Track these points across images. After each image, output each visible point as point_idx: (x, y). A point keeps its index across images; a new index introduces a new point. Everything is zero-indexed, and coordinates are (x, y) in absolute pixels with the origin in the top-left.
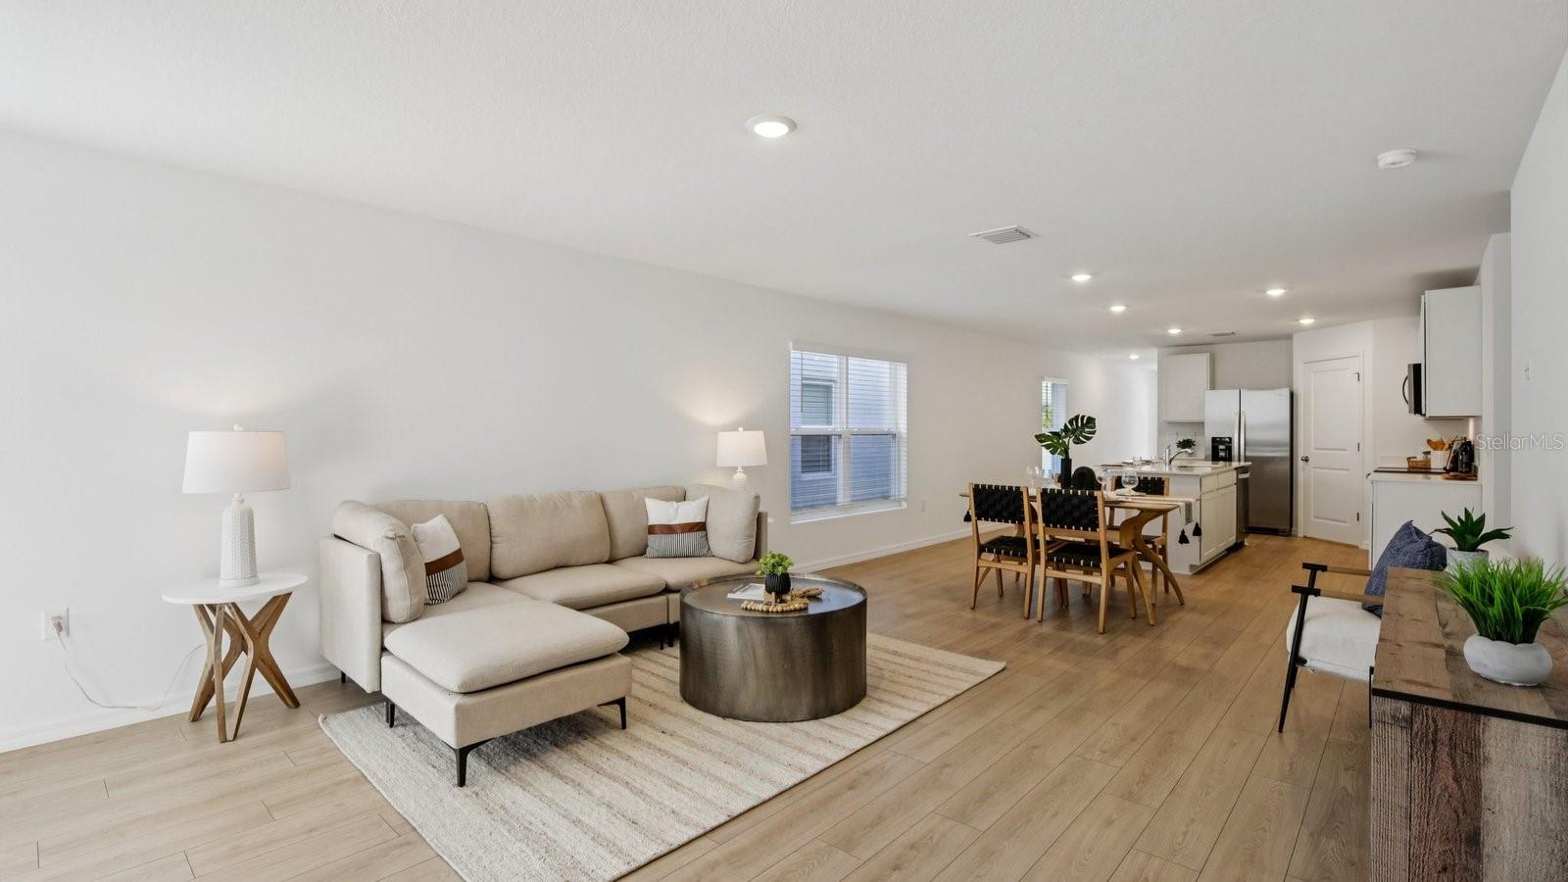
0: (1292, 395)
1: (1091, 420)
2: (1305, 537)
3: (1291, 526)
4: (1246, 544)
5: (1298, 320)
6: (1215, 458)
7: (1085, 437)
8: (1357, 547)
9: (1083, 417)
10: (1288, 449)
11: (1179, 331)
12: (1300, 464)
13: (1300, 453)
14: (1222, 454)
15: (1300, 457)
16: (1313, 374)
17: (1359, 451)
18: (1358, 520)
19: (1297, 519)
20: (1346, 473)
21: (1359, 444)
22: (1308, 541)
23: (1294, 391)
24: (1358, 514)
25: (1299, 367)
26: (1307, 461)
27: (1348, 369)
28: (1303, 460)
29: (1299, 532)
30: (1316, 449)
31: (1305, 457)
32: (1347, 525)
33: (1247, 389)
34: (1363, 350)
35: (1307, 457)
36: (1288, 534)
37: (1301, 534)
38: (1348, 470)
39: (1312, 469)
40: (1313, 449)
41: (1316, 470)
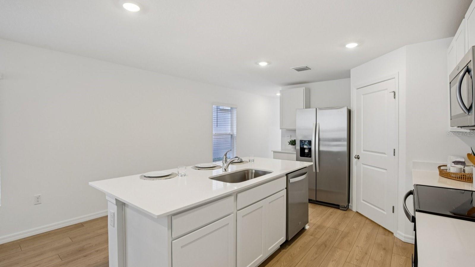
0: (349, 112)
2: (357, 212)
3: (349, 202)
4: (307, 227)
5: (344, 45)
6: (302, 154)
8: (393, 233)
10: (346, 143)
11: (266, 64)
13: (354, 153)
14: (306, 151)
15: (354, 155)
16: (362, 96)
17: (394, 155)
18: (393, 212)
19: (352, 198)
20: (384, 171)
21: (395, 149)
22: (359, 218)
23: (351, 110)
24: (393, 207)
25: (354, 93)
26: (358, 158)
27: (387, 89)
28: (355, 158)
29: (353, 207)
30: (364, 150)
31: (357, 156)
32: (385, 213)
33: (320, 109)
34: (398, 72)
35: (358, 156)
36: (345, 209)
37: (354, 209)
38: (386, 170)
39: (362, 164)
40: (362, 150)
41: (364, 166)
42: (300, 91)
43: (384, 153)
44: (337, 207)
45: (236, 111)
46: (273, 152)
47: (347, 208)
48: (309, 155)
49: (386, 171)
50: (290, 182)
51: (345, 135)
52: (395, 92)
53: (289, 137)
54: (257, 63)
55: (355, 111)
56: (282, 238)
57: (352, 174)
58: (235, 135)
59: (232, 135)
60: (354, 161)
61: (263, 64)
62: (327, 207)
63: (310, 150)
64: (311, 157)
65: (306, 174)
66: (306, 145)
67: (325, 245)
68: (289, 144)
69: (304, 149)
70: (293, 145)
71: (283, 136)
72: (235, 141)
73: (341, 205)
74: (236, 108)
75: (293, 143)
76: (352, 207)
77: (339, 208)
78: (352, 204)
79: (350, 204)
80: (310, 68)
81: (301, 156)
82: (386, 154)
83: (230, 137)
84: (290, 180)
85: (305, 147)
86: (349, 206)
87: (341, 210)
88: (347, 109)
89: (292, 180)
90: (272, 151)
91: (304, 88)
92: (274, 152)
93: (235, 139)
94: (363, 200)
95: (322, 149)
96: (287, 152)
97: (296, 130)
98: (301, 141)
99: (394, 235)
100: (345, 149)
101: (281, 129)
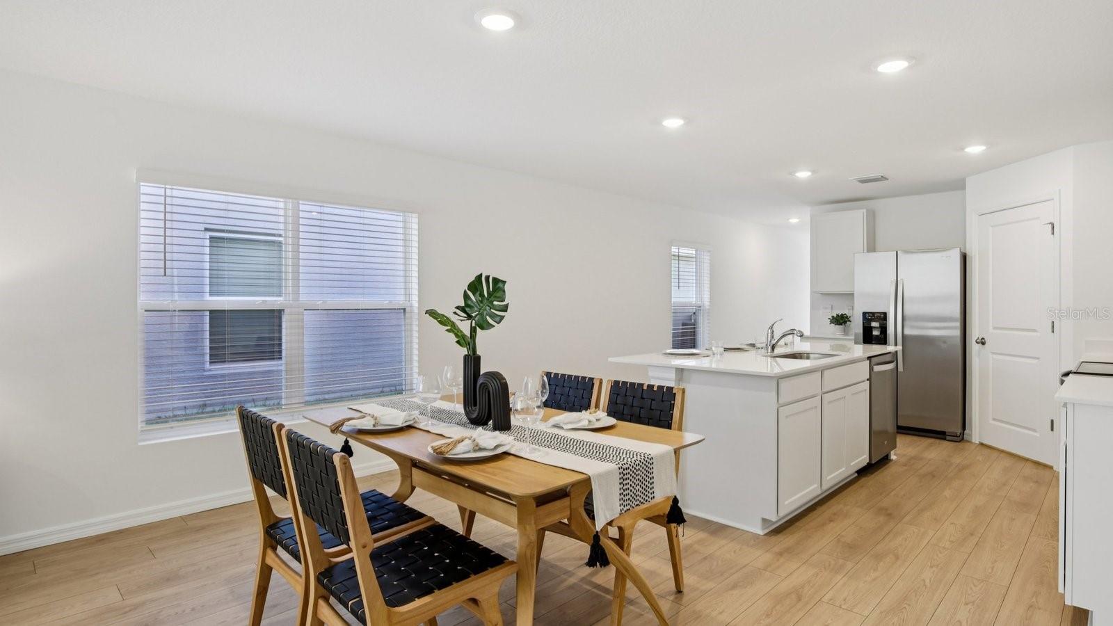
0: (964, 258)
1: (498, 285)
2: (982, 444)
3: (964, 427)
5: (963, 149)
6: (868, 338)
7: (493, 316)
8: (1051, 468)
9: (487, 278)
10: (958, 324)
11: (809, 174)
12: (974, 348)
13: (974, 333)
14: (876, 333)
15: (974, 337)
16: (990, 228)
17: (1053, 332)
18: (1052, 430)
19: (971, 419)
20: (1035, 361)
21: (1053, 322)
22: (986, 451)
23: (967, 253)
24: (1052, 421)
25: (973, 221)
26: (983, 343)
27: (1038, 218)
28: (977, 343)
29: (973, 436)
30: (995, 328)
31: (980, 338)
32: (1037, 435)
33: (906, 252)
34: (1060, 190)
35: (983, 339)
36: (959, 439)
37: (976, 440)
38: (1038, 358)
39: (990, 354)
40: (991, 328)
41: (995, 356)
42: (856, 218)
43: (1034, 331)
44: (940, 435)
45: (709, 258)
47: (960, 437)
48: (883, 340)
49: (1037, 361)
50: (875, 370)
52: (1053, 224)
53: (829, 310)
55: (975, 256)
56: (863, 457)
57: (971, 374)
58: (708, 307)
61: (803, 175)
62: (920, 437)
63: (884, 330)
64: (885, 343)
65: (893, 363)
66: (875, 321)
67: (932, 475)
68: (831, 322)
69: (872, 329)
70: (841, 324)
71: (814, 308)
72: (706, 318)
75: (841, 320)
76: (971, 435)
77: (945, 439)
78: (971, 431)
79: (967, 430)
80: (888, 178)
81: (864, 343)
84: (874, 367)
85: (874, 324)
86: (964, 434)
88: (960, 251)
89: (877, 368)
91: (865, 211)
93: (706, 314)
94: (994, 419)
99: (1054, 469)
100: (957, 333)
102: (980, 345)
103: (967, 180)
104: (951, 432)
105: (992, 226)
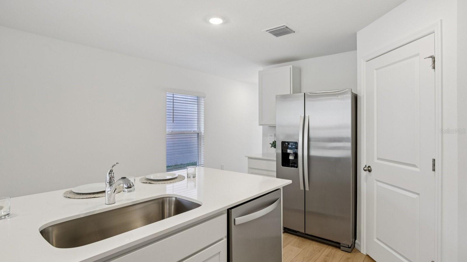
0: (355, 99)
2: (368, 255)
10: (349, 145)
13: (363, 162)
14: (291, 158)
15: (363, 166)
16: (375, 71)
17: (434, 170)
19: (360, 232)
20: (415, 196)
21: (434, 160)
23: (358, 95)
25: (362, 66)
26: (370, 171)
27: (418, 55)
28: (365, 170)
29: (362, 247)
30: (378, 159)
31: (367, 166)
34: (441, 21)
35: (369, 167)
36: (350, 249)
37: (364, 251)
38: (418, 194)
39: (375, 181)
40: (376, 158)
41: (379, 184)
43: (414, 166)
44: (337, 245)
45: (203, 102)
46: (247, 158)
47: (352, 248)
48: (294, 164)
49: (417, 196)
50: (237, 223)
51: (348, 133)
52: (434, 58)
53: (273, 137)
54: (206, 20)
55: (363, 95)
57: (360, 195)
58: (203, 134)
59: (198, 134)
60: (362, 174)
61: (216, 21)
62: (322, 244)
63: (296, 155)
64: (297, 167)
65: (274, 204)
66: (291, 149)
68: (272, 146)
69: (289, 154)
71: (264, 135)
72: (202, 141)
73: (344, 243)
74: (204, 97)
75: (274, 145)
76: (360, 246)
77: (339, 248)
78: (360, 242)
79: (357, 241)
80: (294, 31)
81: (283, 165)
82: (417, 167)
83: (196, 136)
84: (236, 219)
85: (289, 151)
86: (355, 243)
87: (342, 250)
88: (352, 93)
89: (239, 220)
90: (246, 156)
91: (292, 66)
92: (250, 158)
93: (202, 139)
94: (378, 239)
95: (313, 153)
96: (266, 158)
97: (275, 126)
98: (283, 143)
100: (348, 153)
101: (260, 125)
102: (368, 172)
103: (357, 33)
104: (344, 244)
105: (376, 69)
